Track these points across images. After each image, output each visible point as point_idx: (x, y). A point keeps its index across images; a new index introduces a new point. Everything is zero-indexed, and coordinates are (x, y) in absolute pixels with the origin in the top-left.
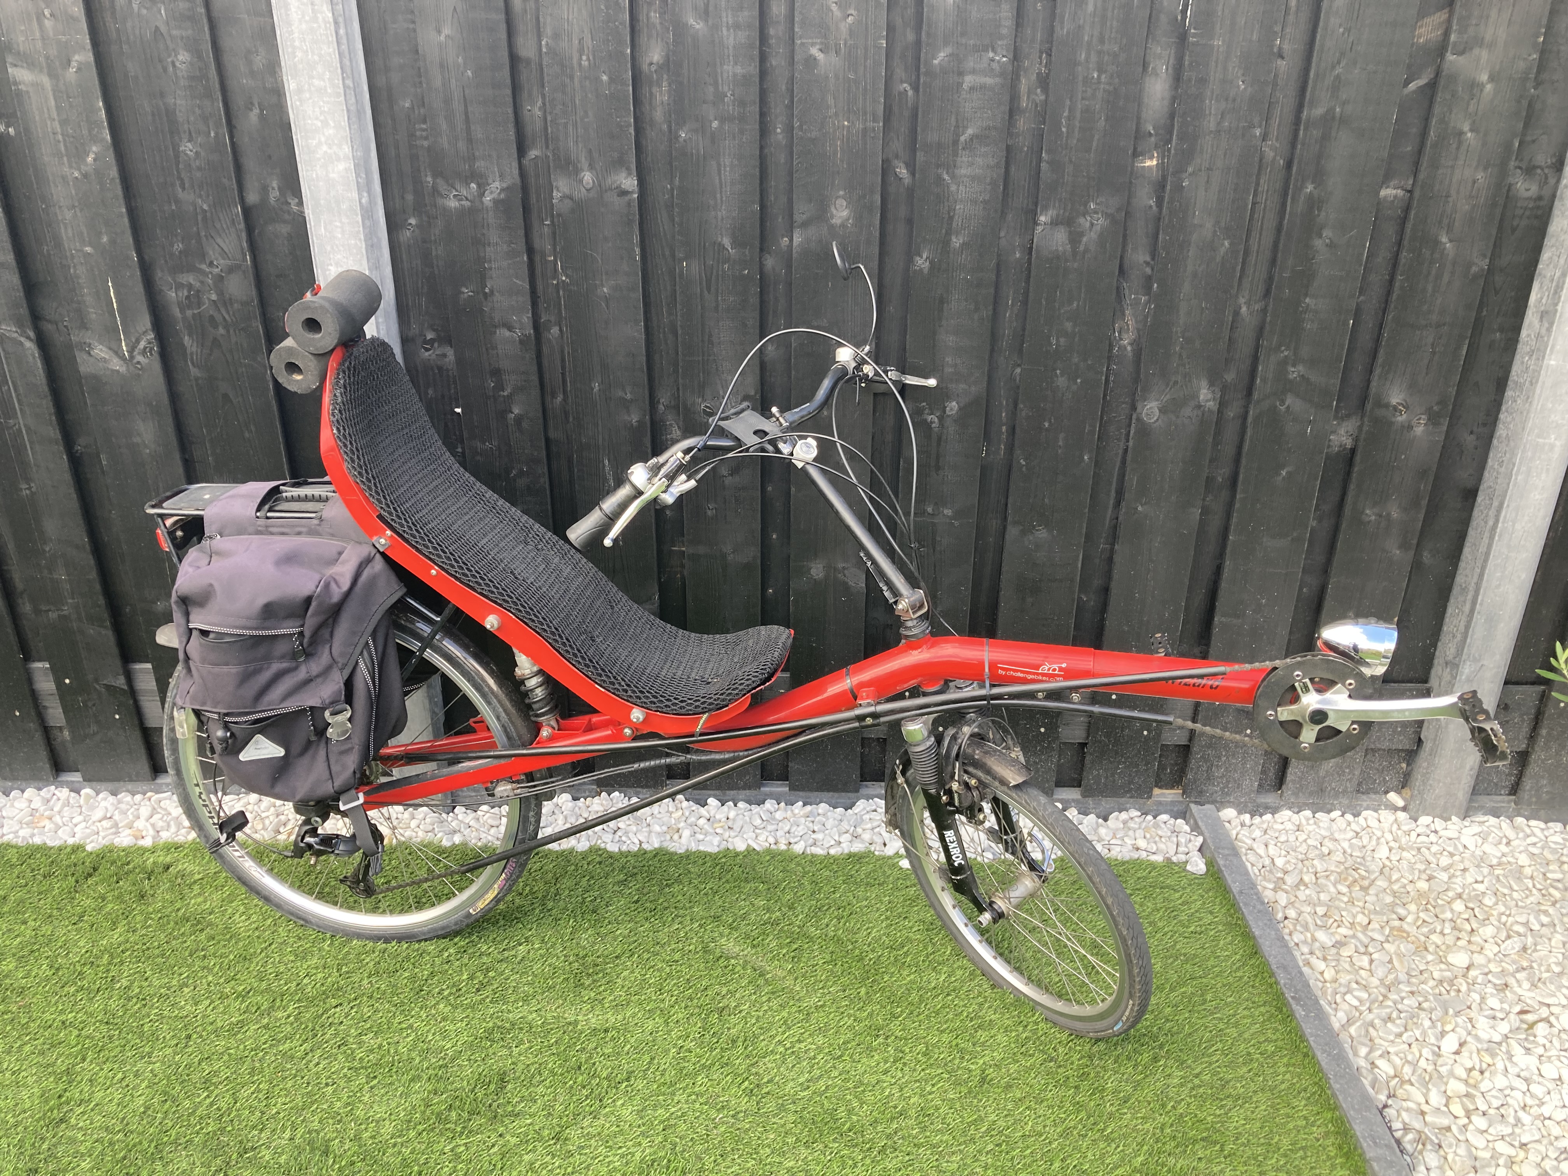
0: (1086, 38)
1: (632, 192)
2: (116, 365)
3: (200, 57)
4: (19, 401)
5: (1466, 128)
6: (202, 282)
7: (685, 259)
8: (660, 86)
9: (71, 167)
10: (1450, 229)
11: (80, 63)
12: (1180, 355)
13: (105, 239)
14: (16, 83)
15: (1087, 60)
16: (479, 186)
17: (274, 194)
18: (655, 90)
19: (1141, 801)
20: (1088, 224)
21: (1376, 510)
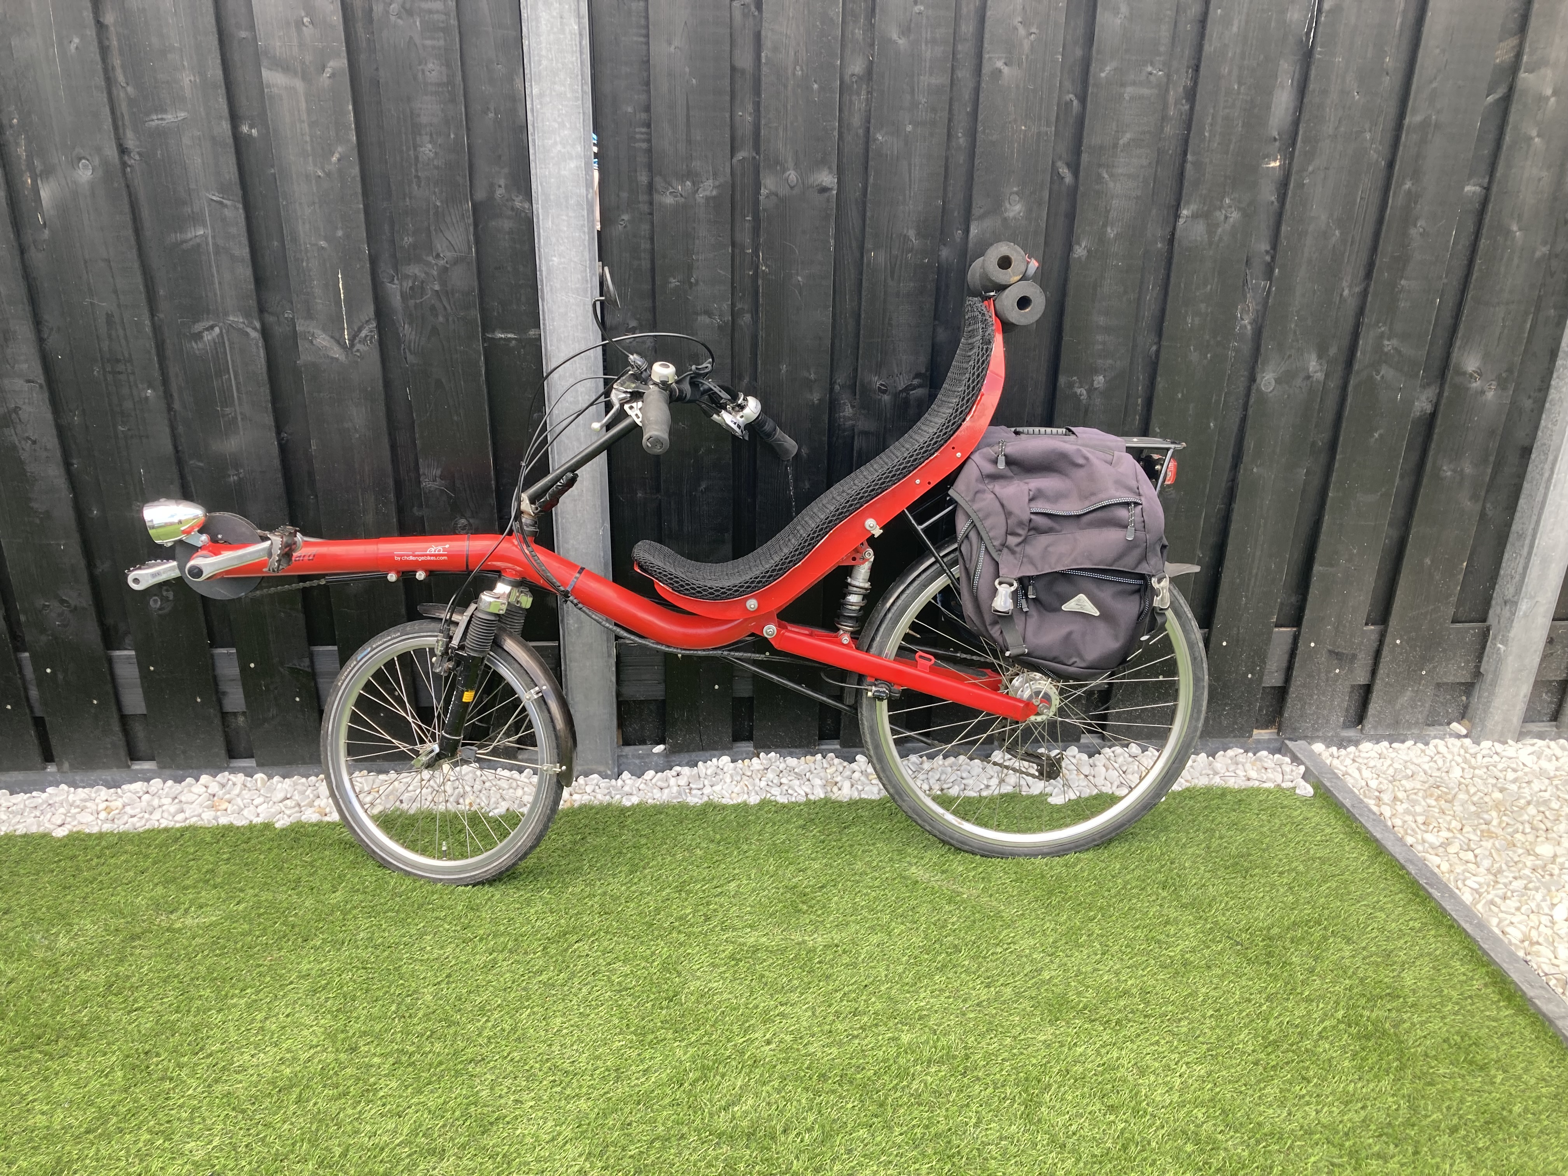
0: (1230, 55)
1: (832, 189)
2: (337, 353)
3: (448, 65)
4: (238, 389)
5: (1534, 133)
6: (426, 273)
7: (873, 250)
8: (859, 94)
9: (315, 165)
10: (1520, 218)
11: (333, 69)
12: (1295, 332)
13: (340, 233)
14: (269, 86)
15: (1230, 72)
16: (694, 183)
17: (499, 192)
18: (854, 97)
19: (1242, 740)
20: (1223, 217)
21: (1452, 466)
